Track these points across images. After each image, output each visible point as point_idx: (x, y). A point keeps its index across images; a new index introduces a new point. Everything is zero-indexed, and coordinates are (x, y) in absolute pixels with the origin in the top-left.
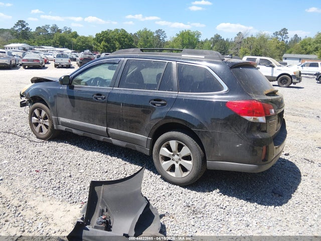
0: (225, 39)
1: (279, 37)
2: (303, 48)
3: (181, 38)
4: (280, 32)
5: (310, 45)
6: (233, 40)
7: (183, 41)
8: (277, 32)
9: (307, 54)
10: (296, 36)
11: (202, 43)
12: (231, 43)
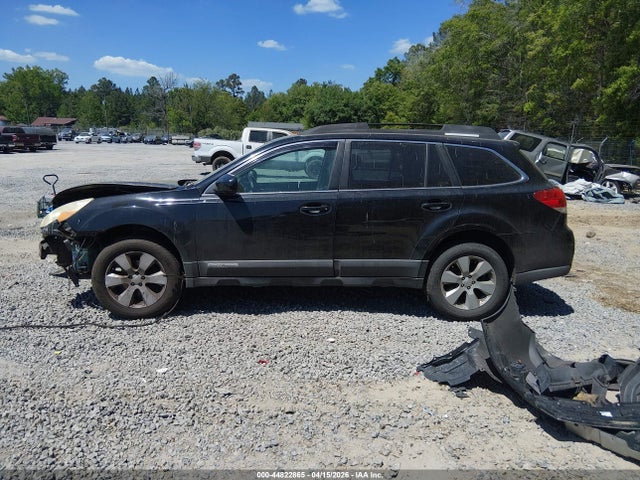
0: (124, 90)
1: (228, 89)
2: (275, 110)
3: (18, 84)
4: (228, 81)
5: (284, 105)
6: (141, 92)
7: (26, 91)
8: (222, 81)
9: (283, 121)
10: (255, 88)
11: (76, 96)
12: (139, 97)
